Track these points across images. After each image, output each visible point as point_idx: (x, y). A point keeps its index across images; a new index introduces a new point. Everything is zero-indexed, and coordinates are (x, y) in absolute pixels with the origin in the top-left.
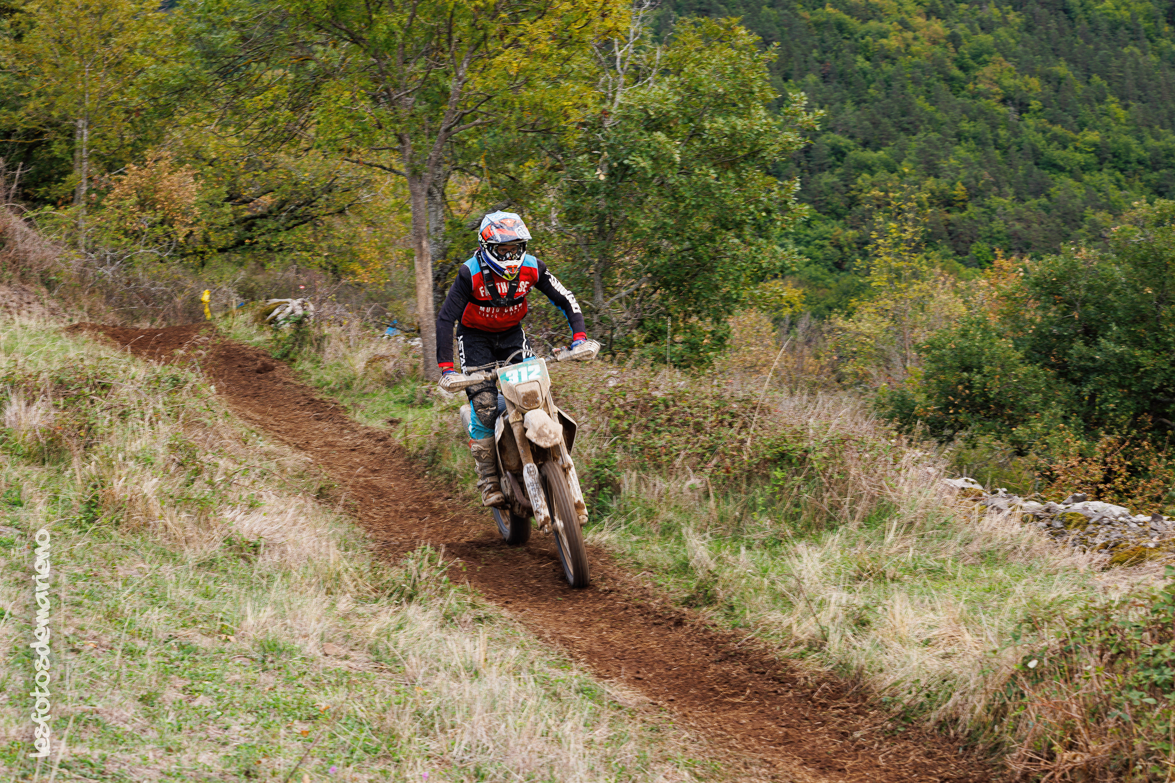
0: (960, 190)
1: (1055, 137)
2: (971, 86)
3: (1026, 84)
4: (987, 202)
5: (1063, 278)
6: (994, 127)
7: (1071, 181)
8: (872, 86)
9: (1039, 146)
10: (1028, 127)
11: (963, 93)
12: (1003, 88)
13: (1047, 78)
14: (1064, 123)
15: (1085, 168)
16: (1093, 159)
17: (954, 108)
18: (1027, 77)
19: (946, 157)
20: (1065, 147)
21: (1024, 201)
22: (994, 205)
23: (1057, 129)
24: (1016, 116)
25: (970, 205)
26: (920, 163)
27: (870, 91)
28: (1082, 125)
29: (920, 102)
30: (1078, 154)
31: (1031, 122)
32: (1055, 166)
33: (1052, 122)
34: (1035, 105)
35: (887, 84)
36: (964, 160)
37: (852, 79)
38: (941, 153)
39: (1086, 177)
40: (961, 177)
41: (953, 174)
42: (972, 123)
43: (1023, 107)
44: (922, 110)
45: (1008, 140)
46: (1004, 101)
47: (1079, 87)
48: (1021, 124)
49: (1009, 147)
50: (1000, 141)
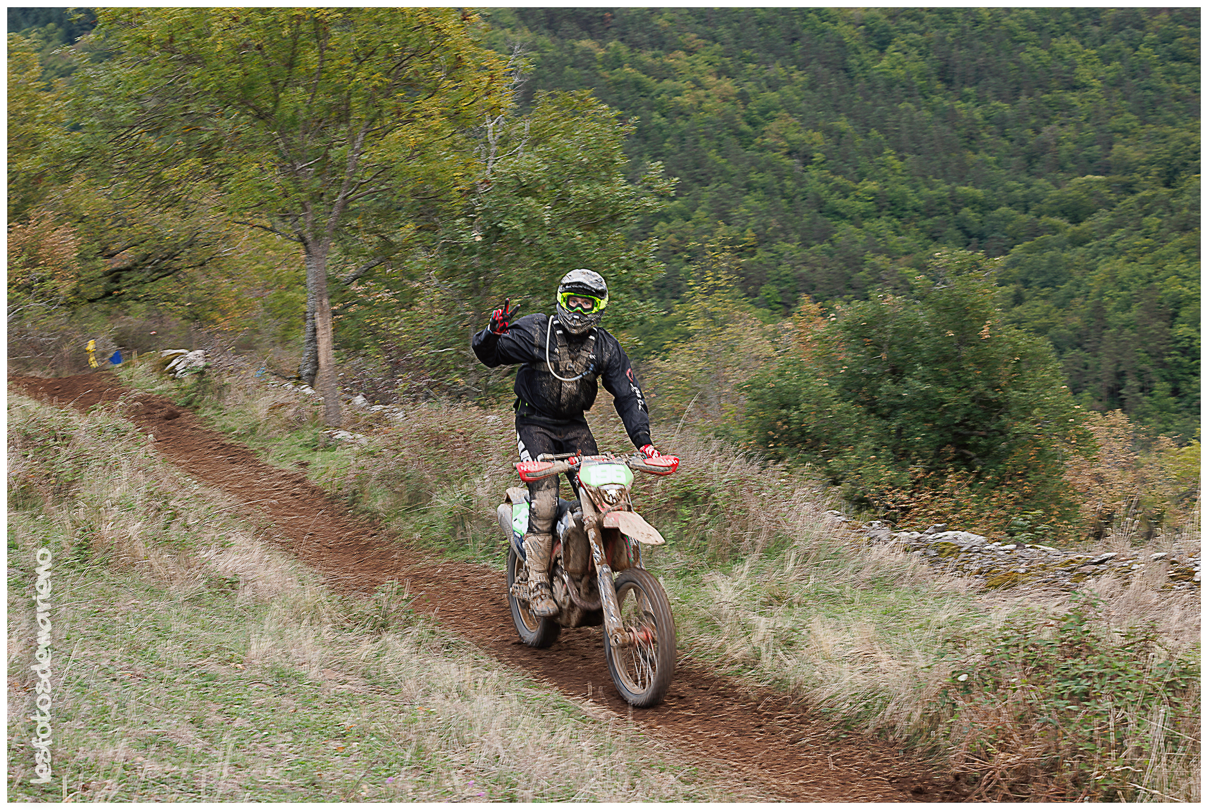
0: (749, 236)
1: (837, 187)
2: (758, 140)
3: (810, 138)
4: (775, 247)
5: (871, 324)
6: (781, 178)
7: (852, 228)
8: (668, 140)
9: (823, 195)
10: (812, 178)
11: (752, 146)
12: (788, 142)
13: (828, 132)
14: (844, 173)
15: (865, 216)
16: (874, 208)
17: (743, 160)
18: (810, 131)
19: (737, 206)
20: (846, 197)
21: (809, 246)
22: (781, 251)
23: (839, 179)
24: (801, 168)
25: (759, 250)
26: (713, 212)
27: (666, 145)
28: (862, 176)
29: (712, 154)
30: (857, 202)
31: (814, 173)
32: (837, 213)
33: (834, 173)
34: (818, 157)
35: (681, 138)
36: (753, 209)
37: (649, 134)
38: (732, 203)
39: (866, 224)
40: (750, 224)
41: (743, 222)
42: (761, 175)
43: (807, 159)
44: (714, 162)
45: (794, 190)
46: (789, 154)
47: (859, 141)
48: (806, 174)
49: (794, 197)
50: (787, 191)
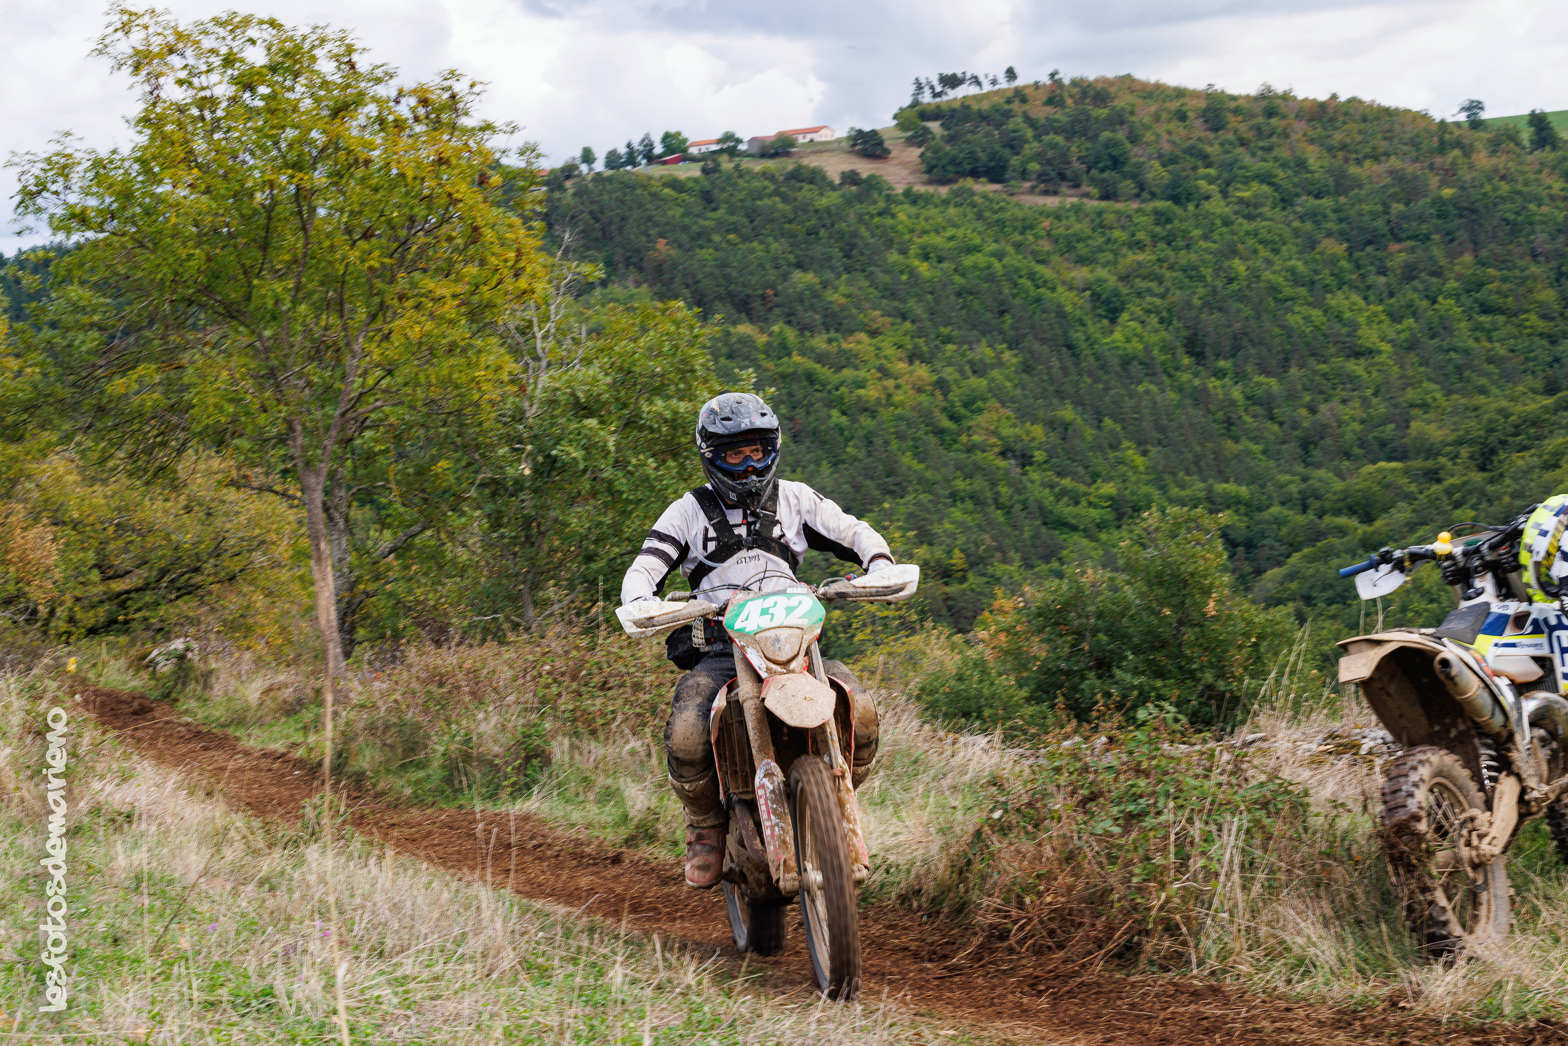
0: (958, 559)
1: (1064, 492)
2: (964, 438)
3: (1028, 433)
4: (990, 570)
5: (1068, 606)
6: (993, 484)
7: (1085, 542)
8: (851, 443)
9: (1046, 502)
10: (1033, 482)
11: (956, 446)
12: (1001, 439)
13: (1051, 424)
14: (1074, 475)
15: (1101, 526)
16: (1110, 515)
17: (945, 464)
18: (1028, 424)
19: (940, 521)
20: (1077, 503)
21: (1032, 567)
22: (998, 574)
23: (1066, 482)
24: (1018, 470)
25: (970, 575)
27: (849, 449)
28: (1095, 477)
29: (907, 460)
30: (1091, 510)
31: (1035, 476)
32: (1066, 525)
33: (1060, 474)
34: (1039, 456)
35: (868, 440)
36: (961, 524)
37: (827, 438)
38: (934, 517)
39: (1103, 536)
40: (958, 542)
41: (949, 541)
42: (968, 481)
43: (1025, 460)
44: (909, 468)
45: (1011, 498)
46: (1003, 454)
47: (1089, 432)
48: (1024, 478)
49: (1012, 507)
50: (1002, 500)
